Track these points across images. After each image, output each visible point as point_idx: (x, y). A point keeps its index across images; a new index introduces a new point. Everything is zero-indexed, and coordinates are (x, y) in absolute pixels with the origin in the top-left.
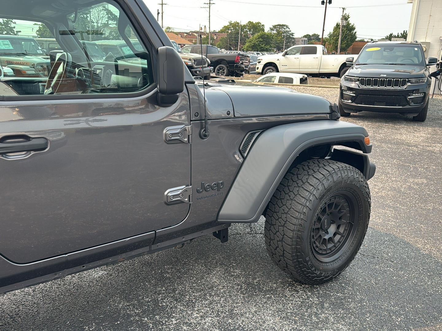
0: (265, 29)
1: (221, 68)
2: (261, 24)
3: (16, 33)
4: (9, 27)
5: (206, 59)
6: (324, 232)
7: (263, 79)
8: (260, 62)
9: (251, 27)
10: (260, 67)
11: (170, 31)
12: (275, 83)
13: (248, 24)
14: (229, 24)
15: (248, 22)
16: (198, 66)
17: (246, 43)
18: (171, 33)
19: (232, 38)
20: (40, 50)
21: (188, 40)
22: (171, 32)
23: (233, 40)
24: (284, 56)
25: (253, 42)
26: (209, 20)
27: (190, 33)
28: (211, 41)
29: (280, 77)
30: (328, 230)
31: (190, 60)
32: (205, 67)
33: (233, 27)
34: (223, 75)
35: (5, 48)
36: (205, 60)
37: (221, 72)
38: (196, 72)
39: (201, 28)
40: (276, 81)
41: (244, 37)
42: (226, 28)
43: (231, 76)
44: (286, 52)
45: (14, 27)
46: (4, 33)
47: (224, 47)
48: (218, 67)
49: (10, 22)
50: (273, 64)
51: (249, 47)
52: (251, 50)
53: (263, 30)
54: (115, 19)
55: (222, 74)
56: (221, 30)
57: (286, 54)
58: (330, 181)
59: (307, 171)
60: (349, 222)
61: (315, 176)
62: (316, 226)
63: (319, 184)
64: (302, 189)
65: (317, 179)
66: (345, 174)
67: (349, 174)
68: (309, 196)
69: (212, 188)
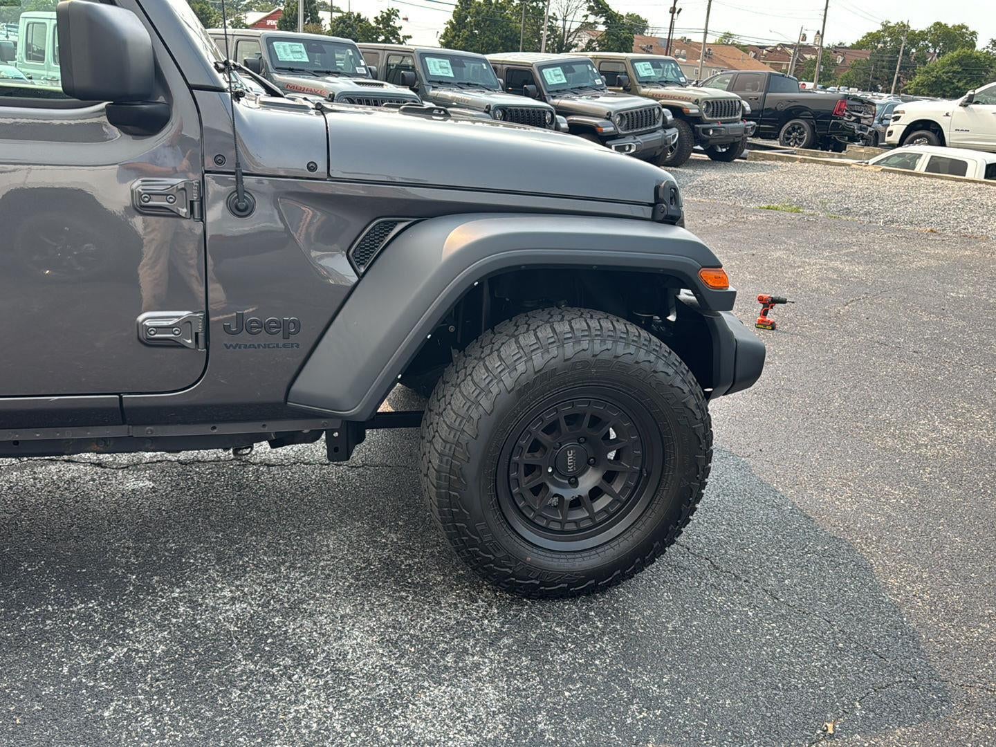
0: (977, 43)
1: (796, 127)
2: (967, 29)
3: (402, 40)
4: (391, 26)
5: (739, 101)
6: (567, 482)
7: (888, 158)
8: (900, 117)
9: (939, 36)
10: (897, 129)
11: (730, 43)
12: (917, 170)
13: (932, 29)
14: (880, 28)
15: (932, 24)
16: (715, 119)
17: (915, 74)
18: (731, 47)
19: (883, 61)
20: (363, 66)
21: (771, 63)
22: (733, 44)
23: (883, 68)
24: (965, 106)
25: (935, 74)
26: (823, 18)
27: (779, 49)
28: (822, 67)
29: (932, 157)
30: (580, 479)
31: (697, 102)
32: (735, 121)
33: (890, 34)
34: (799, 145)
35: (293, 60)
36: (738, 104)
37: (795, 138)
38: (706, 131)
39: (804, 35)
40: (921, 166)
41: (915, 60)
42: (873, 38)
43: (822, 150)
44: (970, 95)
45: (400, 28)
46: (380, 40)
47: (859, 82)
48: (788, 124)
49: (393, 17)
50: (932, 125)
51: (923, 85)
52: (925, 93)
53: (973, 45)
54: (602, 13)
55: (796, 142)
56: (858, 42)
57: (970, 101)
58: (551, 356)
59: (518, 326)
60: (641, 470)
61: (521, 339)
62: (527, 458)
63: (521, 357)
64: (481, 363)
65: (520, 347)
66: (605, 347)
67: (620, 349)
68: (487, 381)
69: (267, 327)
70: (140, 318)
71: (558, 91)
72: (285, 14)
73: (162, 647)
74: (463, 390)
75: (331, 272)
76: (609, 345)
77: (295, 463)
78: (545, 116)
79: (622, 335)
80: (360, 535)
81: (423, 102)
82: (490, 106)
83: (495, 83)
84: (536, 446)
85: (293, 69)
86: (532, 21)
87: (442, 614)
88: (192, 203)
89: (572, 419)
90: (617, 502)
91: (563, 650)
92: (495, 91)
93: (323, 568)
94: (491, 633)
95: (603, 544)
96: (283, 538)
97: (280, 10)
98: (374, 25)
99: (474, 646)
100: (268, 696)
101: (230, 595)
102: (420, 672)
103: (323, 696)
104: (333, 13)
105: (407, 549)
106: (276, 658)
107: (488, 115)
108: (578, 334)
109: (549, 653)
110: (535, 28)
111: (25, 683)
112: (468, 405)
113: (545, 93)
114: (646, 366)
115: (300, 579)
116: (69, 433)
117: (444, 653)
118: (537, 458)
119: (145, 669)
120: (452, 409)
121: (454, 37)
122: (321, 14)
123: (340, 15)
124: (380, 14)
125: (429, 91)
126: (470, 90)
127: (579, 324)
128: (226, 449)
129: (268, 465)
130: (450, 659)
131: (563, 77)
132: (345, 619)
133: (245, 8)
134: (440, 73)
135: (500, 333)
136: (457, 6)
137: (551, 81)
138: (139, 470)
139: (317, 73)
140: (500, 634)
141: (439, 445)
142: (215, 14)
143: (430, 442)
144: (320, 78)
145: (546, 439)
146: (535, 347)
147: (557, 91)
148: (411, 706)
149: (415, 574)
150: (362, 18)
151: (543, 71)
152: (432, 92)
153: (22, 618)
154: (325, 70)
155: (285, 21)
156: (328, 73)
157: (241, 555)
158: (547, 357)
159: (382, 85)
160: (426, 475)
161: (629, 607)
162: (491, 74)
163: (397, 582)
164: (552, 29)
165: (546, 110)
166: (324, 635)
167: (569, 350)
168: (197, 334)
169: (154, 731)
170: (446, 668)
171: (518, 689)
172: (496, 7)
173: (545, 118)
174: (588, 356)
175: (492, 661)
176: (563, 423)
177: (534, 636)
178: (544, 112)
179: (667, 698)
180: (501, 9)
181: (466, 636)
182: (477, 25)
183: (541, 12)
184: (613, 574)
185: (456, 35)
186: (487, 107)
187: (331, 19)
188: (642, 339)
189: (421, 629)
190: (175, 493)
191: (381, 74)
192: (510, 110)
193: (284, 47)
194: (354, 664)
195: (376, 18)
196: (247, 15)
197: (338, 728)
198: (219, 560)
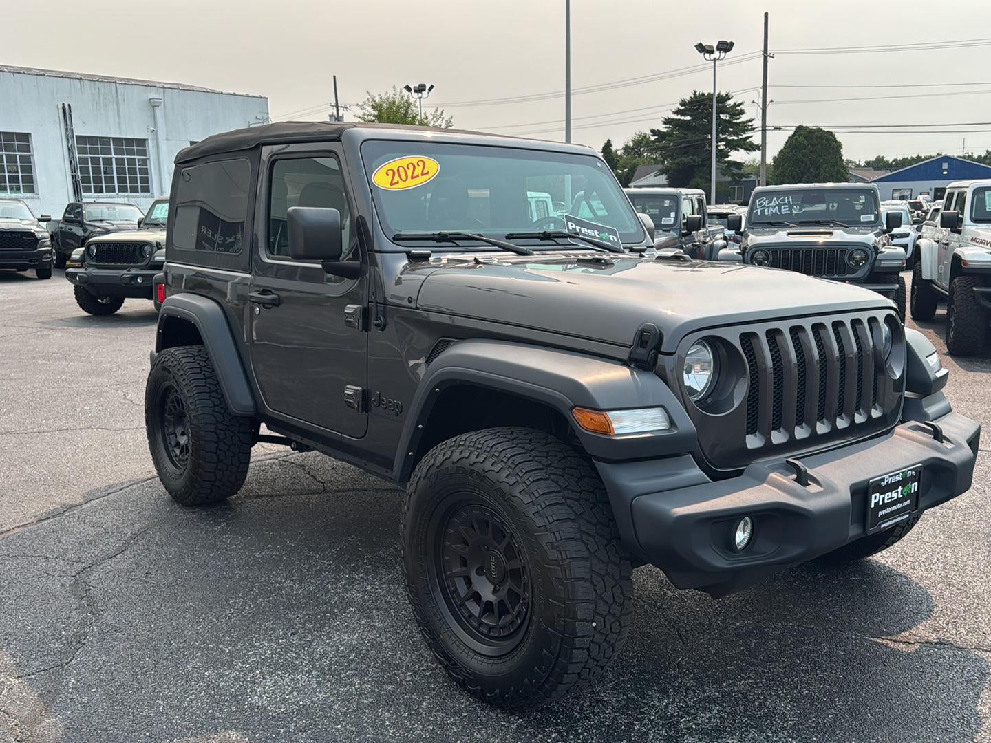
69: (388, 406)
70: (345, 388)
88: (359, 320)
168: (358, 402)
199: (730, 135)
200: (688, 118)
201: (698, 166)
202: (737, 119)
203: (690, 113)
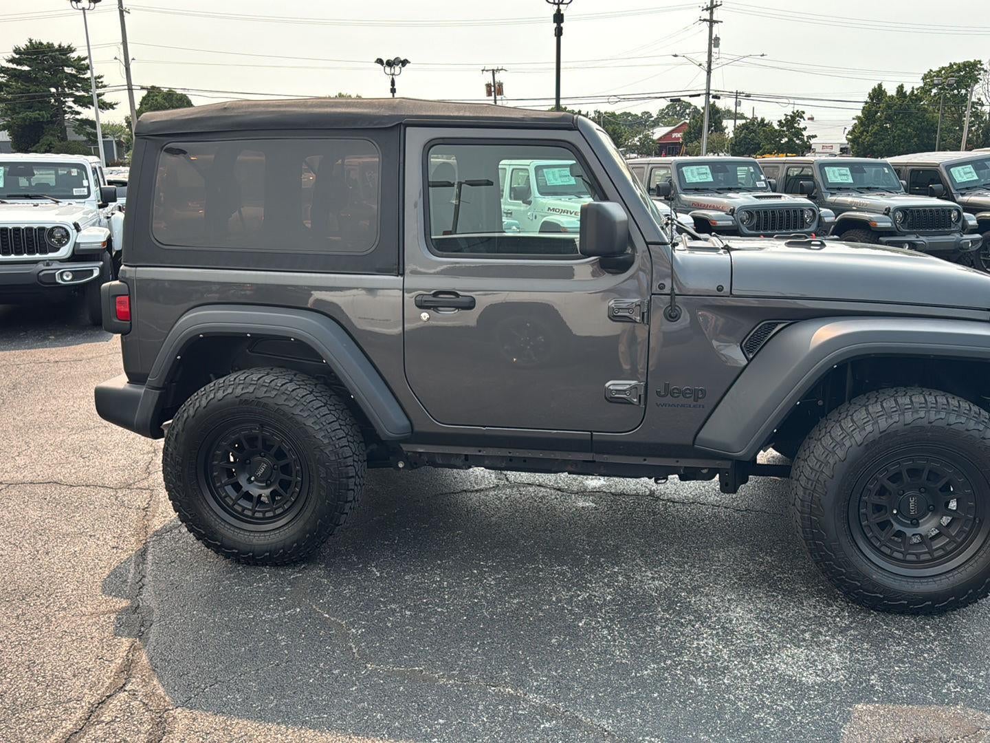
6: (909, 522)
20: (763, 180)
30: (920, 522)
58: (892, 421)
59: (869, 399)
60: (975, 519)
61: (870, 407)
62: (876, 500)
63: (869, 421)
64: (838, 424)
65: (868, 413)
66: (938, 417)
67: (952, 419)
68: (842, 437)
69: (684, 393)
70: (607, 385)
71: (969, 188)
72: (690, 127)
73: (610, 597)
74: (823, 443)
75: (728, 358)
76: (943, 415)
77: (693, 503)
78: (950, 214)
79: (955, 409)
80: (742, 554)
81: (820, 209)
82: (889, 208)
83: (897, 185)
84: (882, 491)
85: (698, 189)
86: (953, 109)
87: (804, 610)
88: (643, 313)
89: (914, 472)
90: (952, 542)
91: (899, 644)
92: (897, 193)
93: (715, 570)
94: (841, 626)
95: (940, 574)
96: (686, 548)
97: (685, 123)
98: (777, 128)
99: (828, 631)
100: (679, 633)
101: (650, 575)
102: (784, 638)
103: (716, 640)
104: (737, 121)
105: (779, 568)
106: (683, 614)
107: (887, 217)
108: (917, 406)
109: (886, 644)
110: (956, 116)
111: (532, 601)
112: (826, 453)
113: (953, 191)
114: (975, 433)
115: (699, 574)
116: (558, 455)
117: (804, 631)
118: (883, 501)
119: (601, 607)
120: (814, 456)
121: (862, 133)
122: (725, 123)
123: (744, 121)
124: (784, 117)
125: (826, 197)
126: (870, 194)
127: (918, 398)
128: (650, 478)
129: (674, 502)
130: (807, 635)
131: (975, 174)
132: (731, 602)
133: (653, 124)
134: (839, 180)
135: (855, 403)
136: (866, 103)
137: (960, 179)
138: (585, 496)
139: (720, 191)
140: (848, 628)
141: (803, 481)
142: (625, 133)
143: (798, 480)
144: (722, 195)
145: (891, 486)
146: (880, 414)
147: (967, 188)
148: (777, 655)
149: (784, 583)
150: (765, 122)
151: (952, 170)
152: (830, 199)
153: (526, 569)
154: (727, 187)
155: (690, 133)
156: (730, 190)
157: (657, 554)
158: (890, 421)
159: (780, 197)
160: (794, 505)
161: (962, 627)
162: (893, 176)
163: (770, 586)
164: (977, 115)
165: (952, 208)
166: (716, 608)
167: (909, 417)
168: (640, 396)
169: (609, 638)
170: (804, 640)
171: (858, 659)
172: (911, 99)
173: (950, 216)
174: (924, 422)
175: (839, 641)
176: (905, 475)
177: (876, 633)
178: (950, 212)
179: (980, 684)
180: (916, 100)
181: (821, 625)
182: (889, 119)
183: (964, 99)
184: (948, 599)
185: (864, 131)
186: (886, 210)
187: (735, 127)
188: (972, 413)
189: (787, 615)
190: (611, 512)
191: (780, 186)
192: (911, 211)
193: (692, 170)
194: (737, 627)
195: (780, 121)
196: (655, 130)
197: (726, 657)
198: (642, 556)
199: (77, 91)
200: (26, 68)
201: (48, 122)
202: (83, 74)
203: (28, 63)
